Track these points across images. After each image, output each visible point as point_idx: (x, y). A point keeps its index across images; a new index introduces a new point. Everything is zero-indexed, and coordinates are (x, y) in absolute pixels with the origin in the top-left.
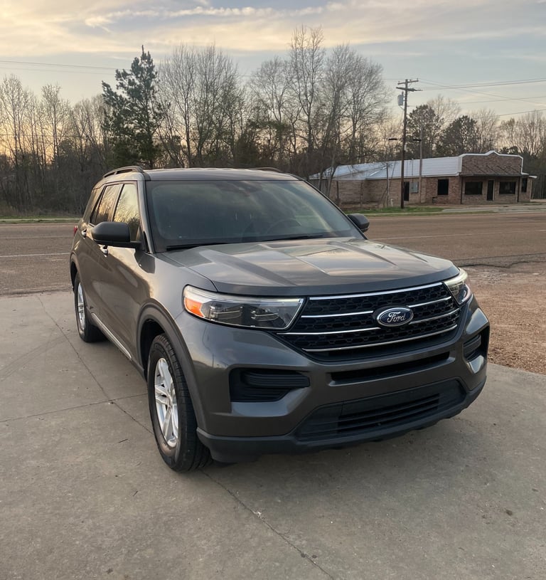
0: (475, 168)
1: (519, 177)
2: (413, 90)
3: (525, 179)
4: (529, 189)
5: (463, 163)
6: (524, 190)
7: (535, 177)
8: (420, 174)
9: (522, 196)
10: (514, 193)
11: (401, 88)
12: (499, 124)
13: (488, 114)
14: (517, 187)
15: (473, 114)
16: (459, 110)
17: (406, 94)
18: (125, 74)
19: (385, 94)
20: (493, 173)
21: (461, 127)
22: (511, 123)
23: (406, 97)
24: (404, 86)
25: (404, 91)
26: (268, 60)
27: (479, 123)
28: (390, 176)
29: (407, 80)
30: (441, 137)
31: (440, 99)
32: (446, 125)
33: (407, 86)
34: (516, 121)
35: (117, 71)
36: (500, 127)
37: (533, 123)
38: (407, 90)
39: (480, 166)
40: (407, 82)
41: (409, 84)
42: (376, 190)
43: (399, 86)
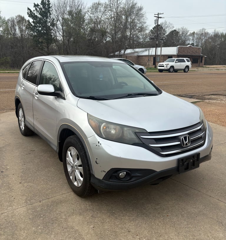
0: (183, 52)
1: (200, 56)
2: (161, 18)
3: (202, 57)
4: (203, 61)
5: (178, 50)
6: (201, 62)
7: (206, 56)
8: (161, 54)
9: (201, 64)
10: (198, 63)
11: (156, 17)
12: (189, 34)
13: (185, 29)
14: (199, 60)
15: (179, 29)
16: (173, 27)
17: (158, 19)
18: (38, 5)
19: (144, 19)
20: (190, 54)
21: (173, 34)
22: (194, 33)
23: (158, 20)
24: (157, 16)
25: (157, 18)
26: (95, 2)
27: (181, 33)
28: (150, 54)
29: (158, 13)
30: (165, 38)
31: (166, 22)
32: (167, 33)
33: (158, 16)
34: (195, 33)
35: (34, 3)
36: (189, 35)
37: (202, 34)
38: (158, 17)
39: (185, 51)
40: (158, 14)
41: (159, 15)
42: (142, 60)
43: (155, 16)
